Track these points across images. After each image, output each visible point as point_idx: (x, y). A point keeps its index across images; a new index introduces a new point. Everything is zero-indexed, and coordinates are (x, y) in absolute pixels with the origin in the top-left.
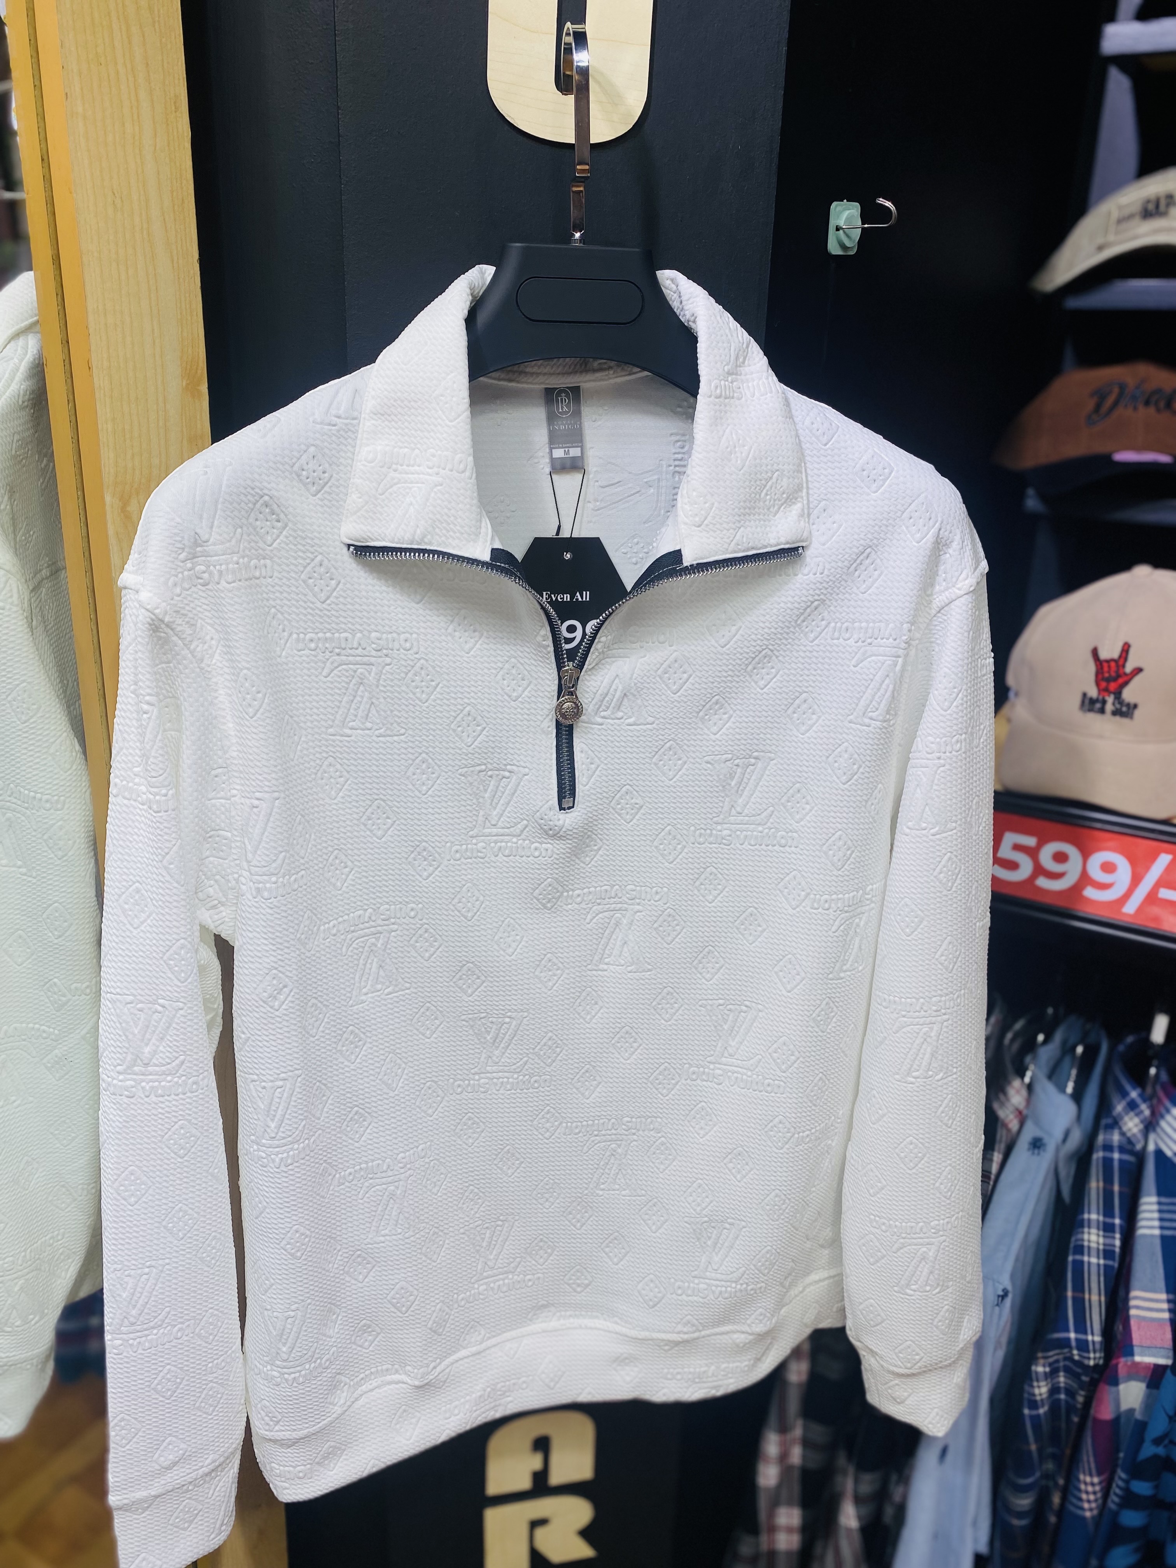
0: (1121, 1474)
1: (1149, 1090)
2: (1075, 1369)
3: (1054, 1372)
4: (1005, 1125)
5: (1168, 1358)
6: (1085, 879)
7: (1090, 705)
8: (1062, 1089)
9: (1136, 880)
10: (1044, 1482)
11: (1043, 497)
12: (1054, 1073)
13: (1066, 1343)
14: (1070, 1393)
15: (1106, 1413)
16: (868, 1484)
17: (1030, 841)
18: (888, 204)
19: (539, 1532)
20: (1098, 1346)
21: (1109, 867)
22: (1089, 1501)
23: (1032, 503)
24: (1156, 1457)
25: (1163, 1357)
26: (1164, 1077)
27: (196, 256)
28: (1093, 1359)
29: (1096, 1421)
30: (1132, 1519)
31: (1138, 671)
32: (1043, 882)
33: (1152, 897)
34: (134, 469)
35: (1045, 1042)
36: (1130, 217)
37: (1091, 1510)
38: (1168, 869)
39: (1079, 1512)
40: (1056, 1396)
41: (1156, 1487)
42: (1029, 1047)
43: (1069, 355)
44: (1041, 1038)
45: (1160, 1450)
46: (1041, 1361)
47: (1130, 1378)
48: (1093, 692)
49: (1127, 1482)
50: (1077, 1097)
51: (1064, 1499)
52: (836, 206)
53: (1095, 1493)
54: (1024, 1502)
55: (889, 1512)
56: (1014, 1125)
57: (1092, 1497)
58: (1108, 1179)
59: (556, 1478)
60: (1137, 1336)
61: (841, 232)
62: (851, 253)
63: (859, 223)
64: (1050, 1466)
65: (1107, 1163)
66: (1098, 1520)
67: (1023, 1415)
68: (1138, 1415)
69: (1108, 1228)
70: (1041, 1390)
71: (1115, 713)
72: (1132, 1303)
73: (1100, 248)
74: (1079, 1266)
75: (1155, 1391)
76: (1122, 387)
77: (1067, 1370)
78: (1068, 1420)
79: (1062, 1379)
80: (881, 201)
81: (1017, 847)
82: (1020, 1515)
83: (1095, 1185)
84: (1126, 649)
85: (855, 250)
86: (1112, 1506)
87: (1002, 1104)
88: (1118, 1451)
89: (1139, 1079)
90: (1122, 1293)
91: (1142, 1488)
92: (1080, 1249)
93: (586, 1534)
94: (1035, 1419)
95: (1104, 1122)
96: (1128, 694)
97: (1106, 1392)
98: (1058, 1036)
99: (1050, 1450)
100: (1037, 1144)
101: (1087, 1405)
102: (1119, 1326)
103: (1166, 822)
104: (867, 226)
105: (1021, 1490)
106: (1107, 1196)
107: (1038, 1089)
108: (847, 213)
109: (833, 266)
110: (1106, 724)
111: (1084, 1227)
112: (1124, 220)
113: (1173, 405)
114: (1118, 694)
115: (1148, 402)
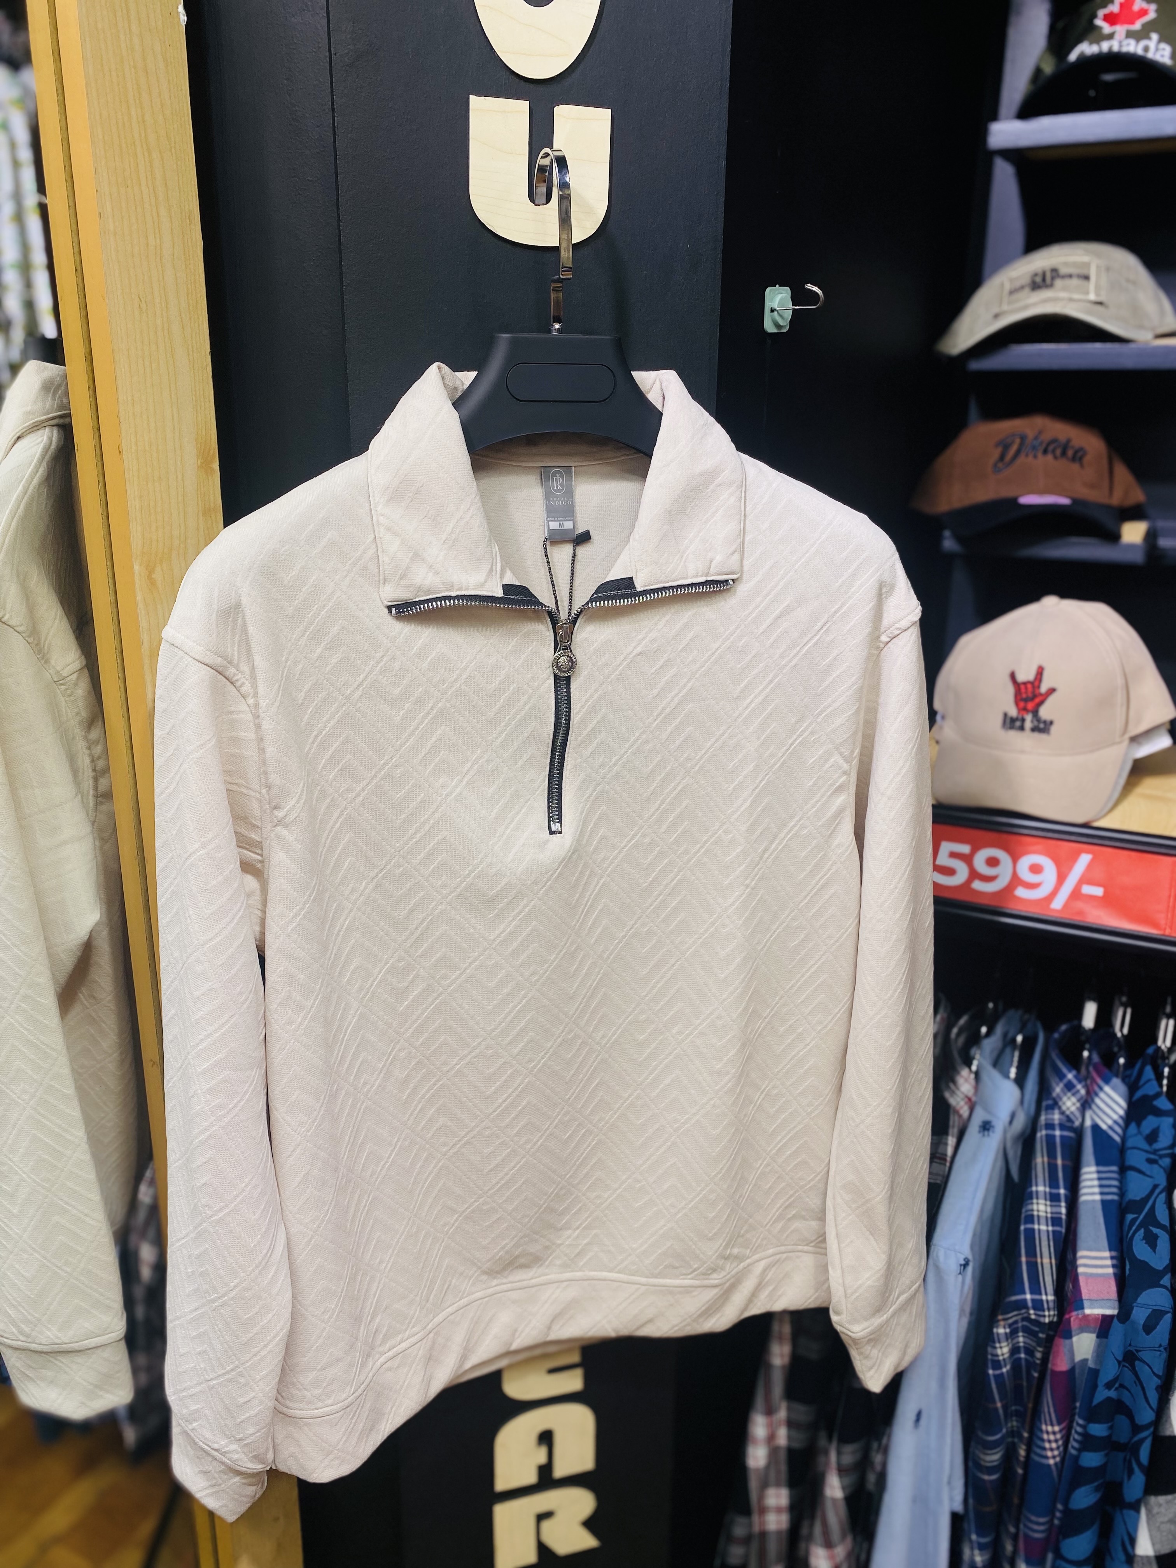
0: (1079, 1420)
1: (1083, 1070)
2: (1032, 1328)
3: (1013, 1333)
4: (957, 1112)
5: (1114, 1308)
6: (1016, 881)
7: (1011, 723)
8: (1007, 1076)
9: (1061, 878)
10: (1010, 1440)
11: (959, 538)
12: (997, 1062)
13: (1023, 1305)
14: (1029, 1352)
15: (1062, 1365)
16: (850, 1454)
17: (965, 849)
18: (815, 289)
19: (546, 1525)
20: (1051, 1305)
21: (1036, 869)
22: (1052, 1450)
23: (949, 543)
24: (1108, 1401)
25: (1108, 1308)
26: (1096, 1058)
27: (209, 350)
28: (1049, 1316)
29: (1054, 1373)
30: (1092, 1460)
31: (1052, 691)
32: (977, 885)
33: (1076, 894)
34: (157, 541)
35: (988, 1033)
36: (1022, 288)
37: (1054, 1457)
38: (1089, 867)
39: (1044, 1461)
40: (1016, 1356)
41: (1111, 1428)
42: (974, 1039)
43: (973, 411)
44: (984, 1030)
45: (1112, 1394)
46: (1002, 1323)
47: (1082, 1330)
48: (1013, 712)
49: (1084, 1427)
50: (1020, 1081)
51: (1029, 1451)
52: (771, 291)
53: (1056, 1441)
54: (994, 1457)
55: (871, 1478)
56: (965, 1111)
57: (1054, 1445)
58: (1051, 1154)
59: (559, 1472)
60: (1086, 1291)
61: (775, 313)
62: (785, 330)
63: (791, 306)
64: (1014, 1421)
65: (1050, 1139)
66: (1060, 1466)
67: (988, 1375)
68: (1091, 1364)
69: (1054, 1198)
70: (1003, 1350)
71: (1034, 729)
72: (1080, 1262)
73: (996, 316)
74: (1030, 1233)
75: (1104, 1340)
76: (1023, 438)
77: (1026, 1330)
78: (1029, 1373)
79: (1021, 1339)
80: (809, 286)
81: (953, 855)
82: (990, 1470)
83: (1040, 1160)
84: (1040, 672)
85: (788, 328)
86: (1073, 1452)
87: (953, 1093)
88: (1074, 1401)
89: (1075, 1062)
90: (1070, 1256)
91: (1098, 1430)
92: (1030, 1219)
93: (590, 1524)
94: (999, 1378)
95: (1045, 1103)
96: (1045, 712)
97: (1062, 1345)
98: (999, 1029)
99: (1014, 1407)
100: (986, 1127)
101: (1045, 1360)
102: (1070, 1286)
103: (1086, 825)
104: (797, 307)
105: (990, 1446)
106: (1052, 1169)
107: (984, 1076)
108: (780, 296)
109: (769, 342)
110: (1026, 740)
111: (1034, 1199)
112: (1015, 291)
113: (1070, 453)
114: (1035, 713)
115: (1046, 450)
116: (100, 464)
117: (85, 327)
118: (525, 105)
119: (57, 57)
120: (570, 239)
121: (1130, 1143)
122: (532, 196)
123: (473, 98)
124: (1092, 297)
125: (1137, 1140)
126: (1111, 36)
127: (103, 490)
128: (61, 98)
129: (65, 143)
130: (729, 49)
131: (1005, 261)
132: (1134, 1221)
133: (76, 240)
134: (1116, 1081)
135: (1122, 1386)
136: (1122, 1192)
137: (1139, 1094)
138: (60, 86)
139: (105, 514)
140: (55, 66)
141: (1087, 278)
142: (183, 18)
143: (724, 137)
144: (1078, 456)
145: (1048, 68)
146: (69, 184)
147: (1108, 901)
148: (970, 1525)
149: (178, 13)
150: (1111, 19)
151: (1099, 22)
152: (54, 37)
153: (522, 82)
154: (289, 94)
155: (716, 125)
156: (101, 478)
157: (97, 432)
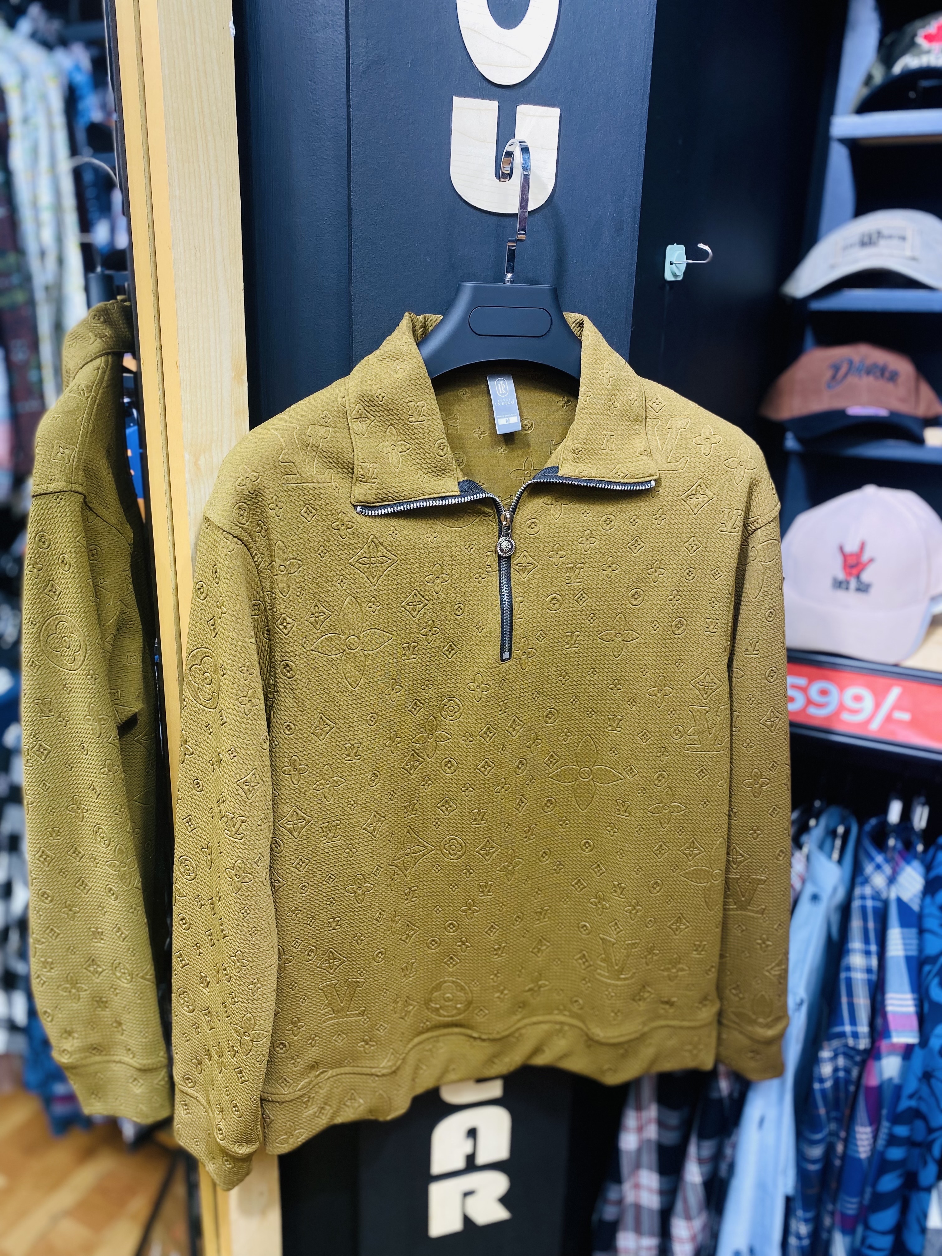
0: (885, 1125)
1: (889, 854)
2: (850, 1053)
3: (835, 1057)
5: (915, 1038)
6: (842, 707)
7: (839, 585)
8: (831, 858)
9: (878, 705)
10: (830, 1138)
11: (799, 439)
12: (823, 848)
13: (842, 1035)
14: (847, 1071)
15: (873, 1081)
16: (708, 1149)
17: (803, 682)
18: (706, 248)
19: (470, 1200)
20: (867, 1035)
21: (858, 698)
22: (864, 1146)
23: (791, 443)
24: (910, 1109)
25: (912, 1038)
26: (900, 846)
27: (243, 288)
28: (863, 1044)
29: (867, 1087)
31: (871, 560)
32: (812, 711)
33: (889, 718)
34: (202, 435)
35: (817, 824)
36: (851, 246)
37: (865, 1152)
38: (900, 698)
39: (857, 1155)
40: (838, 1074)
41: (912, 1130)
42: (805, 828)
43: (809, 339)
44: (812, 822)
45: (913, 1103)
46: (826, 1048)
47: (890, 1054)
48: (841, 576)
49: (890, 1128)
50: (840, 861)
51: (846, 1147)
52: (670, 248)
53: (867, 1139)
54: (816, 1152)
55: (723, 1168)
56: (798, 885)
57: (865, 1143)
58: (865, 919)
59: (481, 1160)
60: (893, 1024)
61: (674, 265)
62: (680, 279)
63: (685, 261)
64: (833, 1126)
65: (864, 909)
66: (870, 1159)
67: (814, 1088)
68: (896, 1081)
69: (868, 953)
71: (858, 590)
72: (888, 1002)
73: (833, 267)
74: (849, 981)
75: (907, 1062)
76: (851, 363)
77: (846, 1055)
78: (846, 1088)
79: (841, 1061)
80: (701, 246)
81: (796, 687)
82: (814, 1162)
83: (856, 924)
84: (862, 547)
85: (682, 277)
86: (880, 1147)
88: (882, 1108)
89: (882, 847)
90: (879, 997)
91: (902, 1131)
92: (848, 969)
93: (504, 1200)
94: (823, 1091)
95: (859, 880)
96: (866, 576)
97: (874, 1066)
98: (823, 821)
99: (834, 1114)
100: (815, 898)
101: (860, 1077)
102: (879, 1021)
103: (896, 665)
104: (691, 262)
105: (814, 1143)
106: (866, 931)
107: (813, 859)
108: (678, 252)
109: (668, 287)
110: (851, 597)
111: (851, 954)
112: (846, 248)
113: (887, 374)
114: (858, 577)
115: (868, 372)
116: (160, 375)
117: (154, 270)
118: (495, 104)
119: (140, 61)
121: (927, 911)
122: (498, 175)
123: (456, 99)
124: (908, 253)
125: (931, 909)
126: (928, 52)
127: (162, 396)
128: (142, 93)
129: (144, 128)
130: (651, 64)
131: (837, 224)
132: (930, 972)
133: (149, 203)
134: (916, 864)
135: (920, 1098)
136: (921, 948)
137: (933, 874)
139: (163, 413)
141: (903, 238)
142: (233, 32)
143: (644, 130)
144: (893, 377)
145: (879, 78)
146: (146, 159)
147: (914, 724)
148: (798, 1205)
149: (229, 28)
150: (929, 38)
151: (920, 40)
152: (139, 46)
153: (493, 87)
154: (312, 93)
155: (639, 121)
156: (161, 386)
157: (159, 351)
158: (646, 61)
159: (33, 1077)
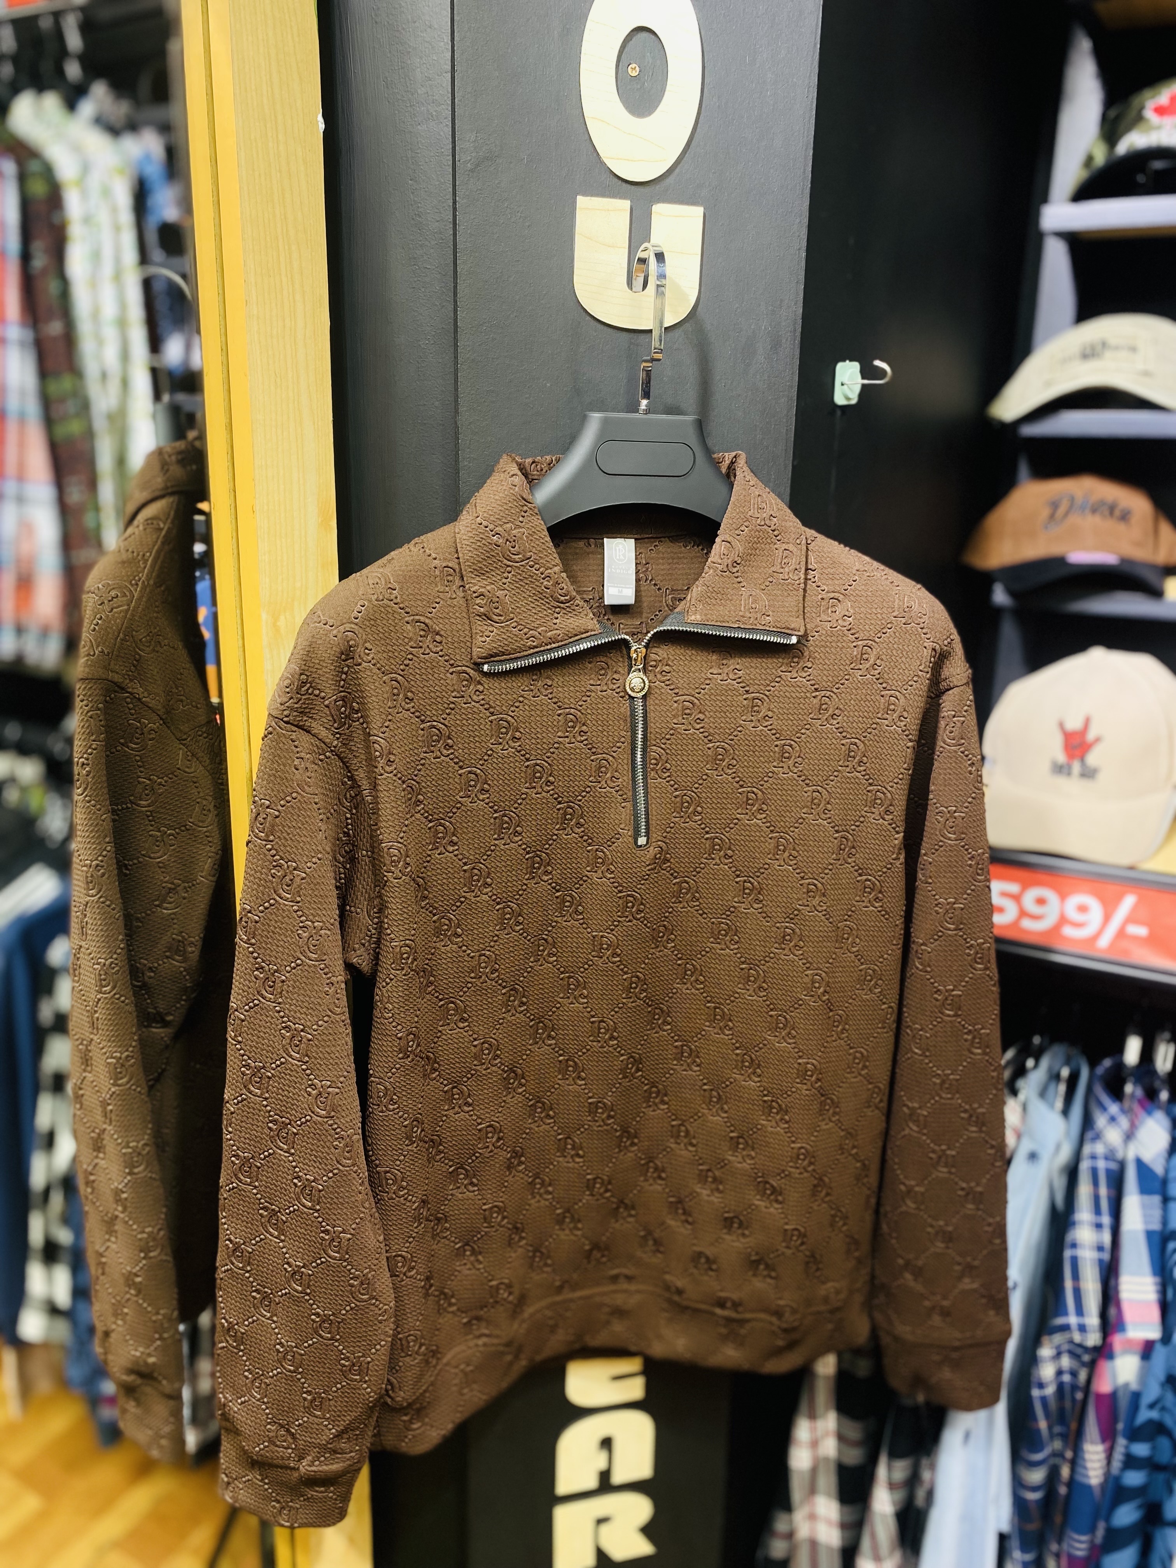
0: (1121, 1442)
1: (1127, 1103)
2: (1076, 1351)
3: (1058, 1355)
5: (1157, 1332)
6: (1063, 920)
7: (1060, 769)
9: (1107, 918)
10: (1052, 1461)
11: (1011, 592)
12: (1043, 1095)
13: (1066, 1328)
14: (1074, 1374)
15: (1104, 1386)
16: (900, 1471)
17: (1015, 888)
18: (884, 365)
19: (604, 1529)
20: (1096, 1328)
21: (1083, 909)
22: (1095, 1469)
23: (1000, 596)
24: (1150, 1422)
25: (1153, 1332)
26: (1139, 1092)
28: (1093, 1339)
29: (1097, 1395)
31: (1097, 740)
32: (1027, 924)
33: (1121, 934)
35: (1036, 1066)
36: (1071, 358)
37: (1096, 1477)
38: (1135, 908)
39: (1087, 1481)
40: (1061, 1378)
41: (1154, 1448)
42: (1020, 1071)
43: (1023, 470)
44: (1030, 1063)
45: (1154, 1414)
46: (1047, 1345)
47: (1125, 1352)
48: (1061, 758)
49: (1126, 1447)
50: (1066, 1112)
51: (1073, 1470)
52: (841, 366)
53: (1099, 1461)
54: (1037, 1476)
55: (920, 1494)
56: (1011, 1142)
57: (1097, 1465)
58: (1095, 1185)
59: (618, 1478)
60: (1128, 1315)
61: (845, 386)
62: (854, 402)
63: (860, 381)
64: (1057, 1444)
65: (1094, 1172)
66: (1103, 1486)
67: (1032, 1396)
68: (1134, 1386)
69: (1099, 1226)
70: (1048, 1372)
71: (1083, 775)
72: (1122, 1287)
73: (1048, 384)
74: (1075, 1261)
75: (1147, 1363)
76: (1072, 499)
77: (1071, 1353)
78: (1073, 1395)
79: (1066, 1362)
80: (878, 363)
81: (1004, 894)
82: (1034, 1489)
83: (1084, 1190)
84: (1087, 722)
85: (856, 401)
86: (1116, 1472)
88: (1117, 1421)
89: (1117, 1094)
90: (1113, 1282)
91: (1141, 1449)
92: (1074, 1246)
93: (647, 1530)
94: (1044, 1400)
95: (1089, 1135)
96: (1092, 758)
97: (1105, 1366)
98: (1045, 1062)
99: (1057, 1429)
100: (1033, 1156)
101: (1089, 1381)
102: (1112, 1311)
103: (1132, 868)
104: (866, 382)
105: (1033, 1465)
106: (1096, 1199)
107: (1031, 1108)
108: (850, 371)
109: (839, 413)
110: (1072, 785)
111: (1077, 1226)
112: (1065, 361)
113: (1117, 513)
114: (1082, 759)
115: (1094, 511)
116: (234, 521)
117: (227, 400)
118: (627, 204)
119: (214, 162)
120: (661, 323)
121: (1173, 1174)
122: (630, 284)
123: (580, 199)
124: (1140, 367)
126: (1159, 128)
127: (235, 546)
129: (218, 238)
130: (811, 154)
131: (1055, 332)
133: (223, 323)
134: (1160, 1115)
135: (1163, 1409)
136: (1165, 1221)
138: (214, 189)
139: (237, 566)
140: (212, 171)
141: (1133, 349)
142: (322, 126)
143: (805, 231)
144: (1125, 517)
145: (1100, 158)
146: (219, 274)
147: (1153, 941)
148: (1014, 1544)
149: (317, 122)
150: (1161, 111)
151: (1149, 114)
152: (212, 145)
153: (624, 185)
154: (413, 193)
155: (798, 220)
156: (234, 534)
157: (233, 493)
158: (806, 150)
159: (75, 1372)
